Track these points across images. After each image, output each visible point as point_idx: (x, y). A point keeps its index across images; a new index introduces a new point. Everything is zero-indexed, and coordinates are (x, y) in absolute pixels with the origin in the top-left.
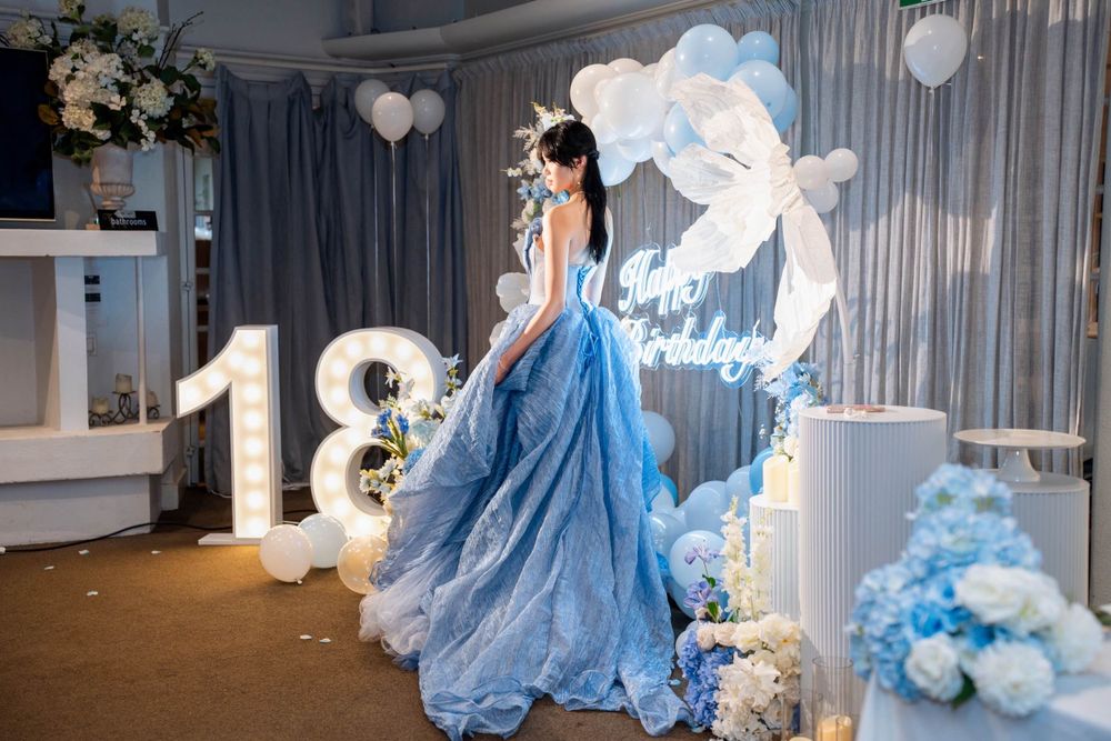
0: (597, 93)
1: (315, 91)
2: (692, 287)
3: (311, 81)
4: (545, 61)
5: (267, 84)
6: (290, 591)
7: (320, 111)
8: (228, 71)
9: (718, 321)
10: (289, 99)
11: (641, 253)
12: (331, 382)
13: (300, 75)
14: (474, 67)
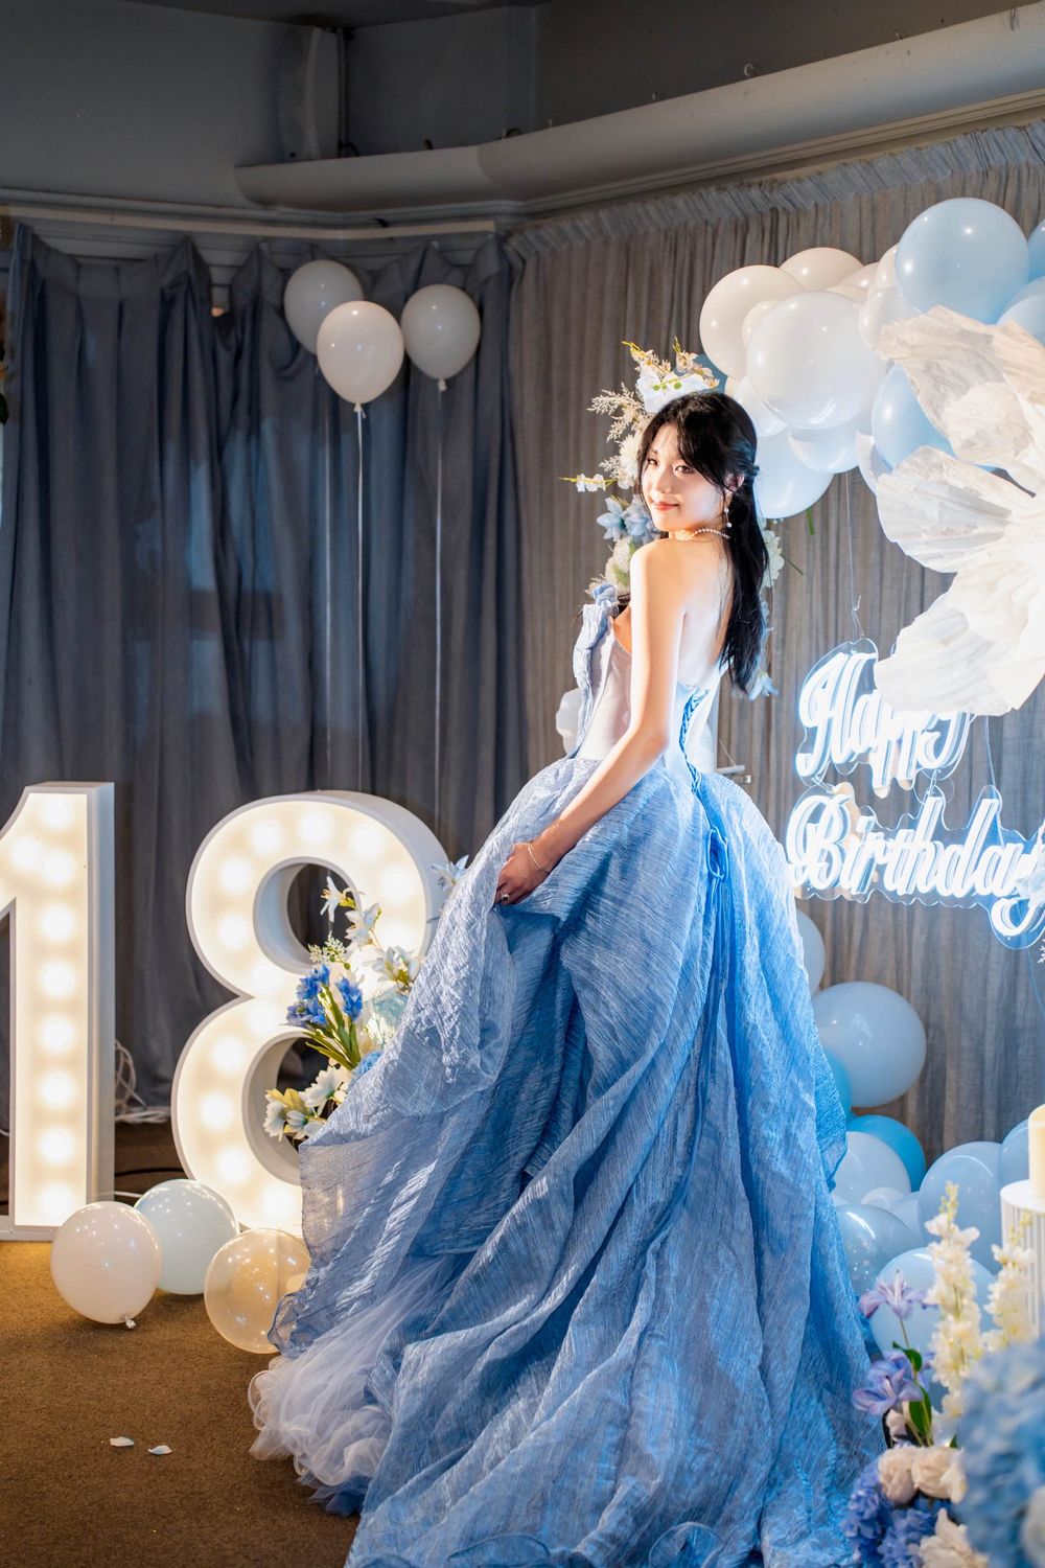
0: (747, 330)
1: (218, 276)
2: (937, 735)
3: (208, 256)
4: (692, 223)
5: (118, 265)
6: (108, 1342)
7: (228, 319)
8: (35, 238)
9: (988, 808)
10: (163, 295)
11: (840, 657)
12: (219, 904)
13: (187, 246)
14: (549, 230)
